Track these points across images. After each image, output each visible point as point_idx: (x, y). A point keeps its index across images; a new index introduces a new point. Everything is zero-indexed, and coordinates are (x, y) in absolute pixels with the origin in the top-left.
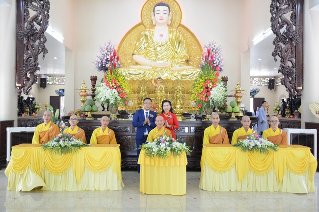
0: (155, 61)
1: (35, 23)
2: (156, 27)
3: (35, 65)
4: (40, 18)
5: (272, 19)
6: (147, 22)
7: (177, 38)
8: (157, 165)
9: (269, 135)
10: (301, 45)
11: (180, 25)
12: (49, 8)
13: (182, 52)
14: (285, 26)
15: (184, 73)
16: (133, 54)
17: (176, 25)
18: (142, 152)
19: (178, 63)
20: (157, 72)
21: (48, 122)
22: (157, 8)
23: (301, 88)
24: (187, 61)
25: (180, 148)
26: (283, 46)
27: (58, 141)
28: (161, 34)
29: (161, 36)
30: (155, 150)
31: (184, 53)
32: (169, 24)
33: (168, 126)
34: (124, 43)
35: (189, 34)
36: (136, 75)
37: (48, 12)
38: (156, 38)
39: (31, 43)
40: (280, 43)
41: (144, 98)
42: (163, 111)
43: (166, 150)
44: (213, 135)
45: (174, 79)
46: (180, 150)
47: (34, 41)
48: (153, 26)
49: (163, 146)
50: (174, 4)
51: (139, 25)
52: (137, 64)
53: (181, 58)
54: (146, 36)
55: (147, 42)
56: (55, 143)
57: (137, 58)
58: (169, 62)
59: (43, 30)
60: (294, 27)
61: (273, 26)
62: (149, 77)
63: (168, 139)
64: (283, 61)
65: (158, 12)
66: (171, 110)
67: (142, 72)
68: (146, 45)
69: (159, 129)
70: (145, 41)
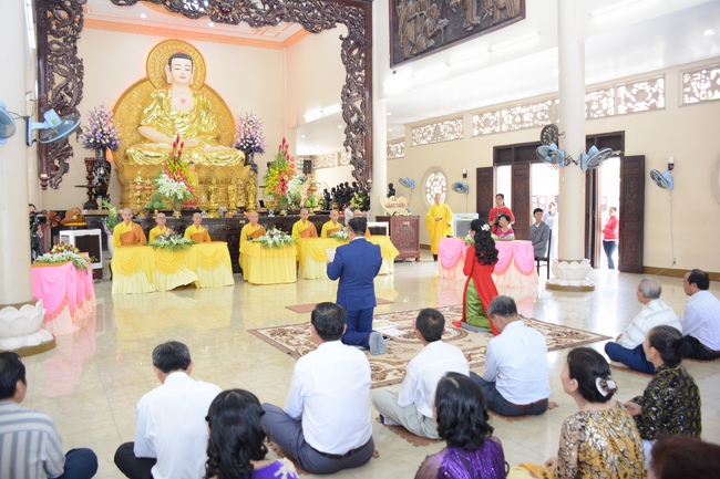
1: (63, 93)
2: (174, 87)
3: (67, 149)
4: (70, 87)
5: (343, 107)
7: (204, 105)
8: (272, 255)
10: (370, 136)
12: (83, 74)
14: (356, 115)
15: (220, 155)
16: (139, 125)
22: (175, 61)
23: (370, 181)
24: (218, 139)
29: (183, 101)
31: (214, 126)
32: (191, 84)
37: (82, 78)
40: (351, 133)
51: (144, 81)
52: (146, 140)
54: (160, 100)
55: (162, 109)
59: (75, 103)
60: (364, 116)
61: (344, 114)
64: (354, 151)
65: (177, 67)
68: (160, 113)
70: (158, 107)
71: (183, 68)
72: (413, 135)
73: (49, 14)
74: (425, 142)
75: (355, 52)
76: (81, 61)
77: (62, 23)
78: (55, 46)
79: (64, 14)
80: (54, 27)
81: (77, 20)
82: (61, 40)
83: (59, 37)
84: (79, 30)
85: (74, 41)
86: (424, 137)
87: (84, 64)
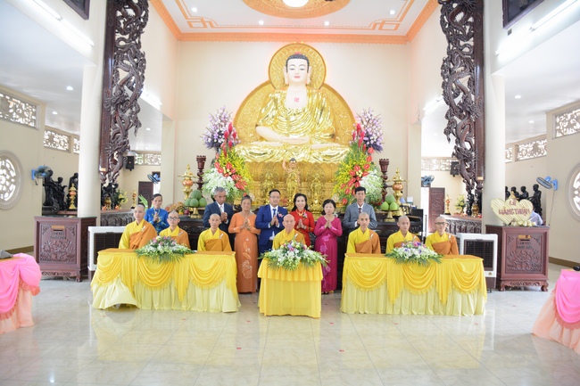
0: (287, 135)
1: (125, 87)
2: (289, 88)
3: (125, 143)
4: (132, 80)
5: (444, 85)
6: (276, 80)
7: (319, 104)
8: (283, 279)
9: (434, 242)
10: (481, 121)
11: (323, 84)
12: (145, 67)
13: (326, 123)
14: (462, 94)
15: (328, 152)
16: (257, 126)
18: (264, 263)
19: (320, 139)
20: (290, 151)
21: (140, 221)
22: (292, 61)
23: (481, 178)
24: (333, 136)
25: (314, 257)
26: (458, 121)
27: (156, 246)
28: (297, 97)
29: (297, 100)
30: (281, 259)
31: (330, 124)
32: (308, 83)
33: (303, 226)
34: (244, 109)
35: (335, 97)
36: (260, 154)
37: (143, 72)
38: (290, 103)
39: (120, 114)
40: (455, 117)
41: (269, 190)
42: (295, 208)
43: (294, 259)
44: (360, 242)
45: (313, 161)
46: (314, 261)
47: (124, 111)
48: (285, 86)
49: (291, 254)
50: (314, 56)
51: (266, 83)
52: (262, 139)
53: (324, 132)
54: (275, 101)
55: (277, 108)
56: (152, 248)
57: (262, 130)
58: (307, 137)
59: (136, 97)
60: (473, 96)
61: (444, 94)
62: (278, 158)
63: (298, 246)
64: (458, 141)
65: (293, 67)
66: (306, 207)
67: (269, 151)
68: (275, 113)
69: (289, 232)
70: (273, 107)
71: (297, 68)
72: (557, 124)
73: (119, 14)
74: (570, 132)
75: (459, 17)
76: (143, 55)
77: (130, 20)
78: (122, 43)
79: (131, 12)
80: (122, 26)
81: (143, 15)
82: (127, 37)
83: (125, 34)
84: (143, 25)
85: (139, 36)
86: (570, 126)
87: (146, 58)
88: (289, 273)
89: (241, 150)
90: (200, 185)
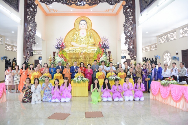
0: (80, 45)
1: (31, 32)
2: (81, 30)
3: (31, 49)
4: (33, 30)
5: (124, 30)
6: (77, 28)
7: (90, 35)
8: (77, 86)
10: (135, 40)
11: (91, 29)
12: (36, 26)
13: (92, 41)
14: (129, 32)
15: (93, 50)
16: (71, 42)
17: (89, 29)
18: (72, 82)
19: (90, 46)
20: (81, 49)
21: (37, 72)
22: (81, 22)
23: (136, 56)
24: (94, 45)
25: (86, 80)
26: (129, 40)
27: (42, 78)
28: (83, 33)
29: (83, 34)
30: (77, 81)
31: (93, 41)
32: (86, 29)
33: (83, 72)
34: (67, 37)
35: (95, 33)
36: (72, 51)
37: (36, 27)
38: (81, 35)
39: (29, 40)
40: (128, 39)
41: (74, 61)
42: (81, 66)
43: (80, 81)
44: (99, 75)
45: (88, 52)
46: (86, 81)
47: (30, 39)
48: (79, 30)
49: (79, 79)
50: (88, 20)
51: (74, 29)
52: (73, 46)
53: (92, 43)
54: (76, 34)
56: (41, 79)
57: (73, 43)
59: (34, 35)
60: (133, 33)
61: (124, 33)
62: (78, 52)
63: (81, 77)
64: (129, 46)
65: (81, 24)
66: (84, 66)
67: (75, 50)
68: (76, 38)
69: (79, 73)
70: (76, 36)
71: (83, 24)
72: (160, 40)
73: (28, 10)
74: (163, 42)
75: (128, 10)
76: (36, 22)
77: (31, 12)
78: (29, 19)
79: (32, 10)
80: (29, 14)
81: (35, 10)
82: (31, 17)
83: (30, 16)
84: (35, 14)
85: (34, 17)
86: (163, 40)
87: (37, 23)
88: (79, 84)
89: (66, 50)
90: (54, 60)
